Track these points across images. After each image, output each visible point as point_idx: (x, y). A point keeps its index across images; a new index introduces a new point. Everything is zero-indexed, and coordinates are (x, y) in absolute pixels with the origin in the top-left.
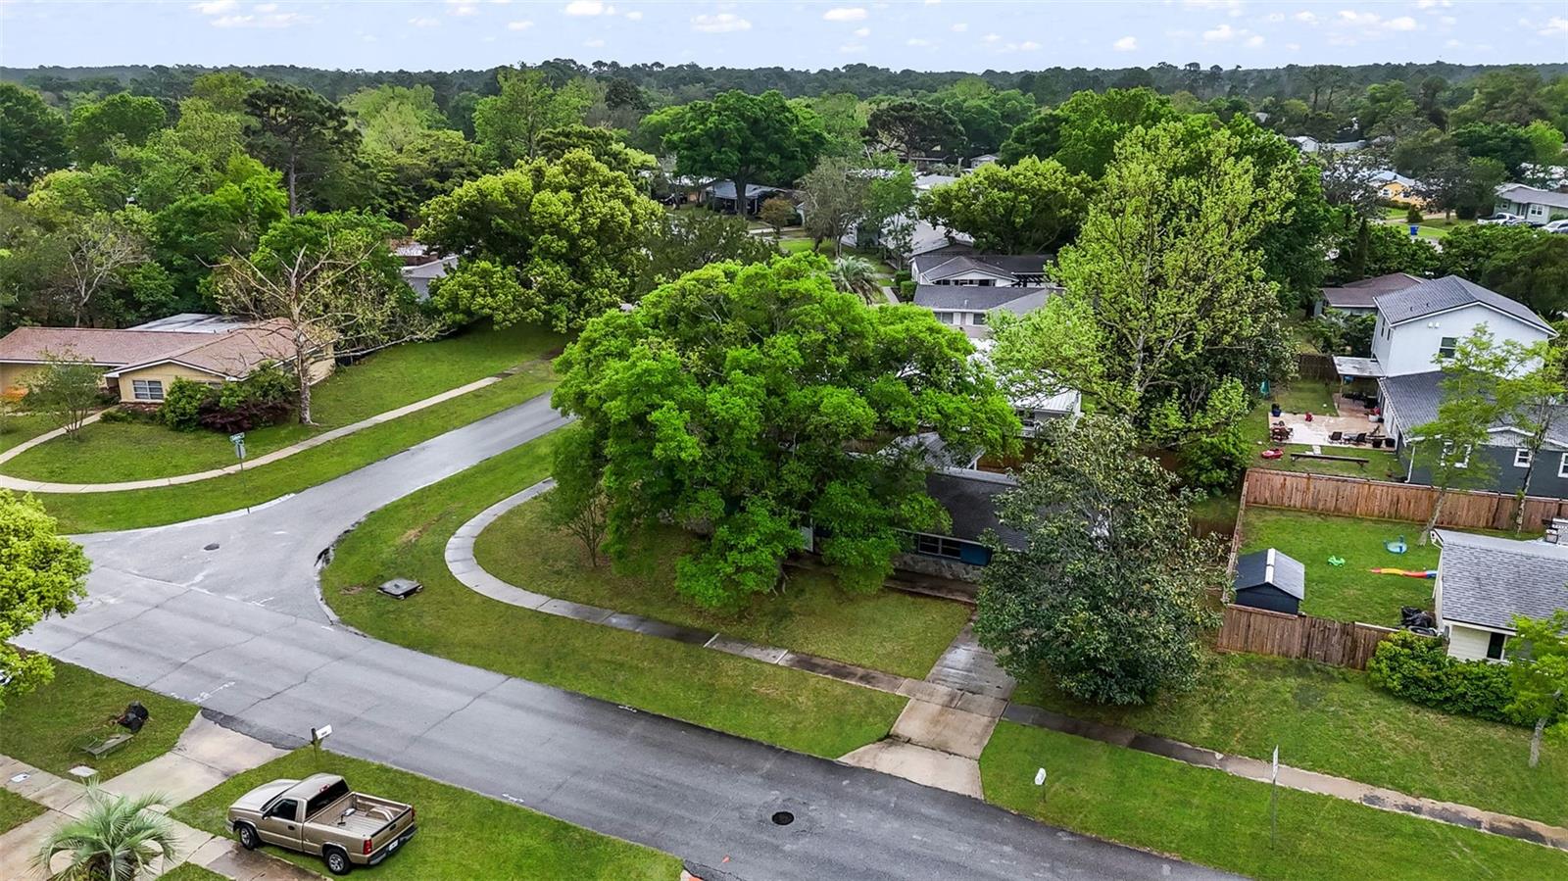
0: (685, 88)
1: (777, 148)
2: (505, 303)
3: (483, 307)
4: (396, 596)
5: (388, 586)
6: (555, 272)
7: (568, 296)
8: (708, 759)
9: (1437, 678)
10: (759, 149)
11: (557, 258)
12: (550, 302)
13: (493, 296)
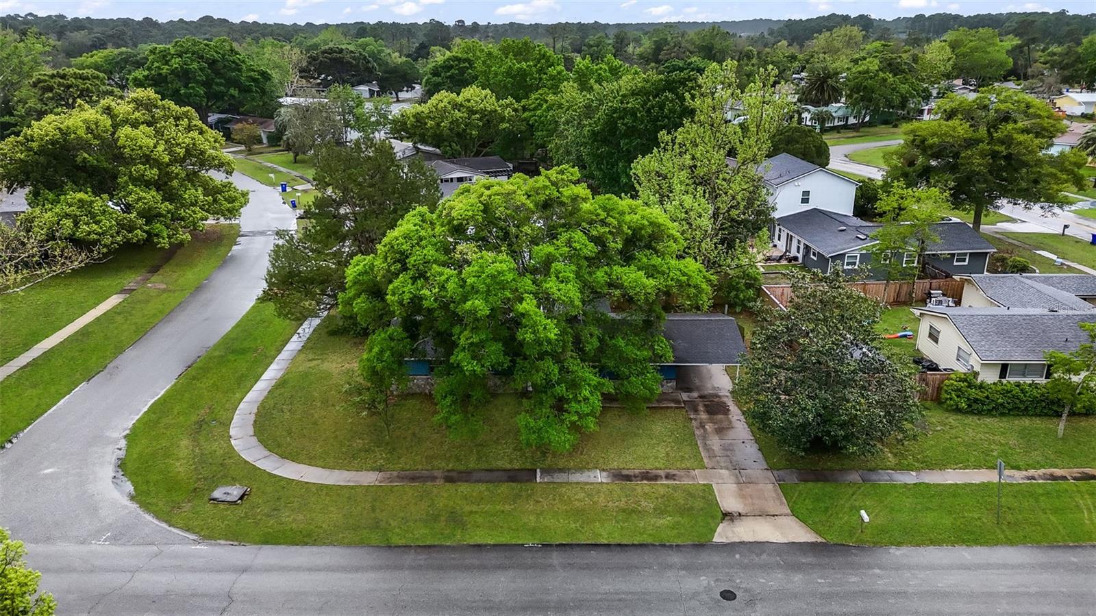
0: (71, 34)
1: (235, 83)
2: (111, 227)
3: (89, 234)
4: (234, 503)
5: (218, 494)
6: (151, 197)
7: (164, 216)
8: (630, 568)
9: (987, 397)
10: (221, 84)
11: (148, 184)
12: (148, 222)
13: (97, 223)
